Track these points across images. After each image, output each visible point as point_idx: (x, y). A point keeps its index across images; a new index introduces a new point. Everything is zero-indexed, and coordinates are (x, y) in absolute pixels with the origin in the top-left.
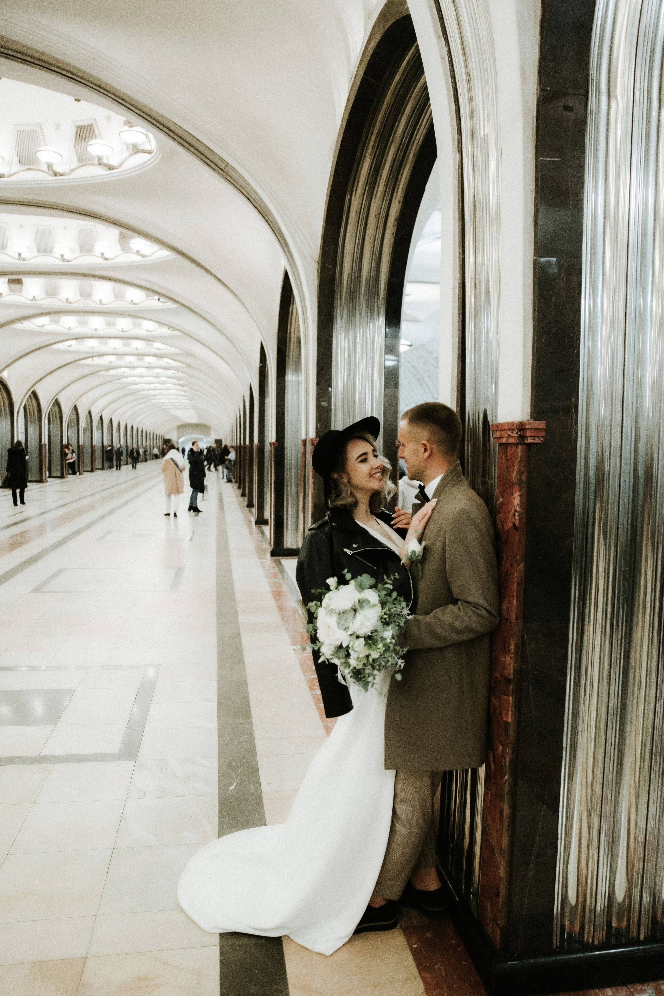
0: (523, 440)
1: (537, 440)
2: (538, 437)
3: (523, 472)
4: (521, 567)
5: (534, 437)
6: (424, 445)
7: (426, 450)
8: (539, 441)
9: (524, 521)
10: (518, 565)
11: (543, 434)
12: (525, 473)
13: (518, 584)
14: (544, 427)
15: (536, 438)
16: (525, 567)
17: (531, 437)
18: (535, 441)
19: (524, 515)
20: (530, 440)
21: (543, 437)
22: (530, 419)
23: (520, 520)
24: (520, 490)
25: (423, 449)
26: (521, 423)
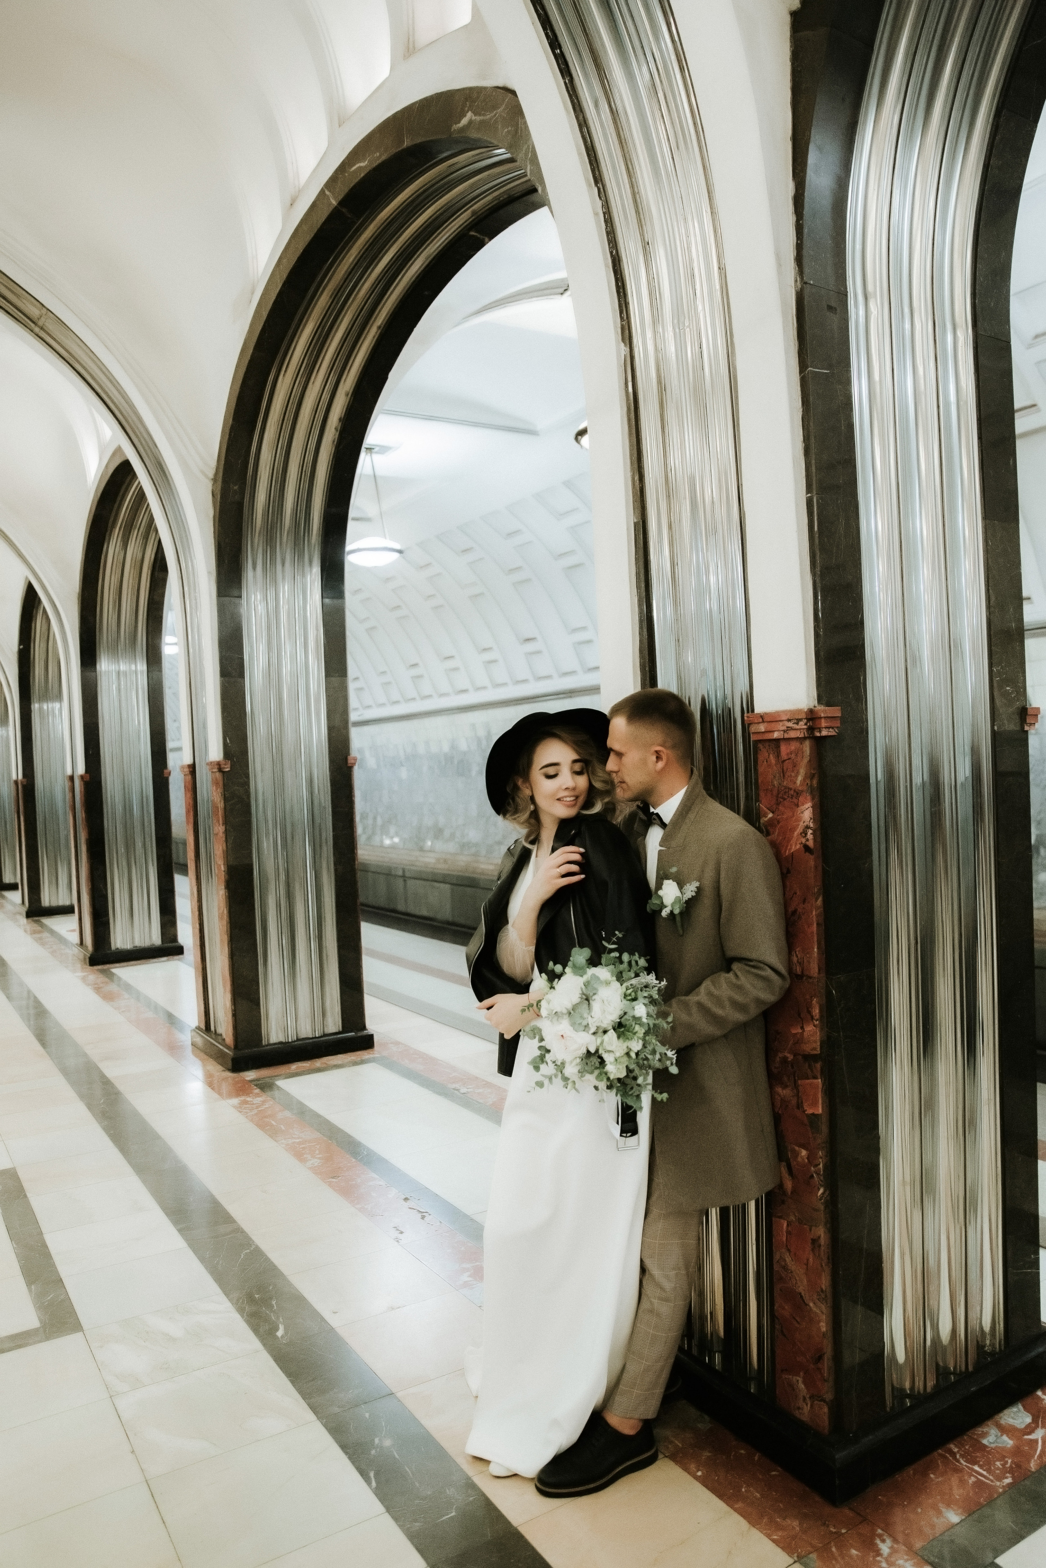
0: (812, 733)
1: (832, 733)
2: (833, 728)
3: (814, 775)
4: (820, 902)
5: (829, 728)
6: (657, 752)
7: (659, 758)
8: (834, 733)
9: (819, 840)
10: (817, 900)
11: (838, 724)
12: (816, 776)
13: (818, 924)
14: (839, 715)
15: (831, 730)
16: (824, 901)
17: (826, 728)
18: (830, 734)
19: (818, 833)
20: (824, 733)
21: (837, 727)
22: (817, 705)
23: (815, 839)
24: (813, 799)
25: (654, 758)
26: (811, 711)
